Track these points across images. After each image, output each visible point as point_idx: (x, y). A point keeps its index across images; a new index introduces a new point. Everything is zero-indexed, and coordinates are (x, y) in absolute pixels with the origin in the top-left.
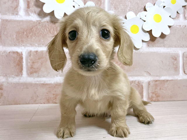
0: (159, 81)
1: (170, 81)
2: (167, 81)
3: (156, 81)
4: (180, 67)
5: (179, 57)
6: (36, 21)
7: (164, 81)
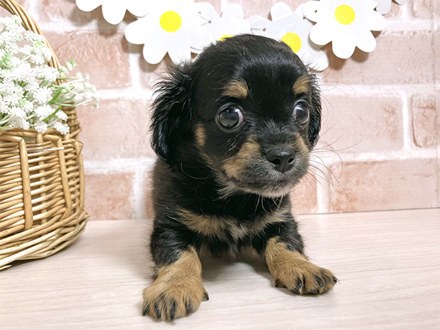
0: (354, 163)
1: (381, 162)
2: (374, 163)
3: (348, 164)
4: (403, 130)
5: (402, 105)
6: (64, 34)
7: (366, 163)
